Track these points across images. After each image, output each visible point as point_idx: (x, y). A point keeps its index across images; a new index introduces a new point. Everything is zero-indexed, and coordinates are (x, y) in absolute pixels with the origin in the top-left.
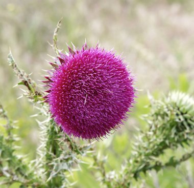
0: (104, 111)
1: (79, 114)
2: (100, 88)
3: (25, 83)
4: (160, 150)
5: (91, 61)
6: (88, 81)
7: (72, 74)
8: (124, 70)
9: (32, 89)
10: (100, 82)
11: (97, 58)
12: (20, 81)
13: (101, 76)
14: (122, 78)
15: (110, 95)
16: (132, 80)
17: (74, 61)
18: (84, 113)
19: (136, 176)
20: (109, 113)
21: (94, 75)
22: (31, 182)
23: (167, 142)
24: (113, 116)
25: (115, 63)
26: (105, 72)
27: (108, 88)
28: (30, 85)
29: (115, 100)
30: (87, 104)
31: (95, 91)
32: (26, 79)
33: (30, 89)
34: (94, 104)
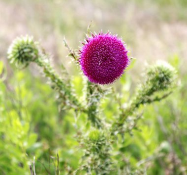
0: (110, 69)
1: (96, 70)
2: (108, 56)
3: (72, 55)
4: (151, 92)
5: (103, 41)
6: (101, 52)
7: (92, 48)
8: (122, 46)
9: (76, 58)
10: (108, 53)
11: (107, 39)
12: (70, 53)
13: (109, 50)
14: (121, 51)
15: (114, 60)
16: (126, 52)
17: (94, 41)
18: (100, 70)
19: (137, 106)
20: (114, 70)
21: (105, 49)
22: (80, 109)
23: (155, 88)
24: (116, 72)
25: (117, 42)
26: (111, 47)
27: (113, 56)
28: (75, 56)
29: (117, 63)
30: (101, 65)
31: (105, 58)
32: (73, 53)
33: (75, 58)
34: (104, 65)
